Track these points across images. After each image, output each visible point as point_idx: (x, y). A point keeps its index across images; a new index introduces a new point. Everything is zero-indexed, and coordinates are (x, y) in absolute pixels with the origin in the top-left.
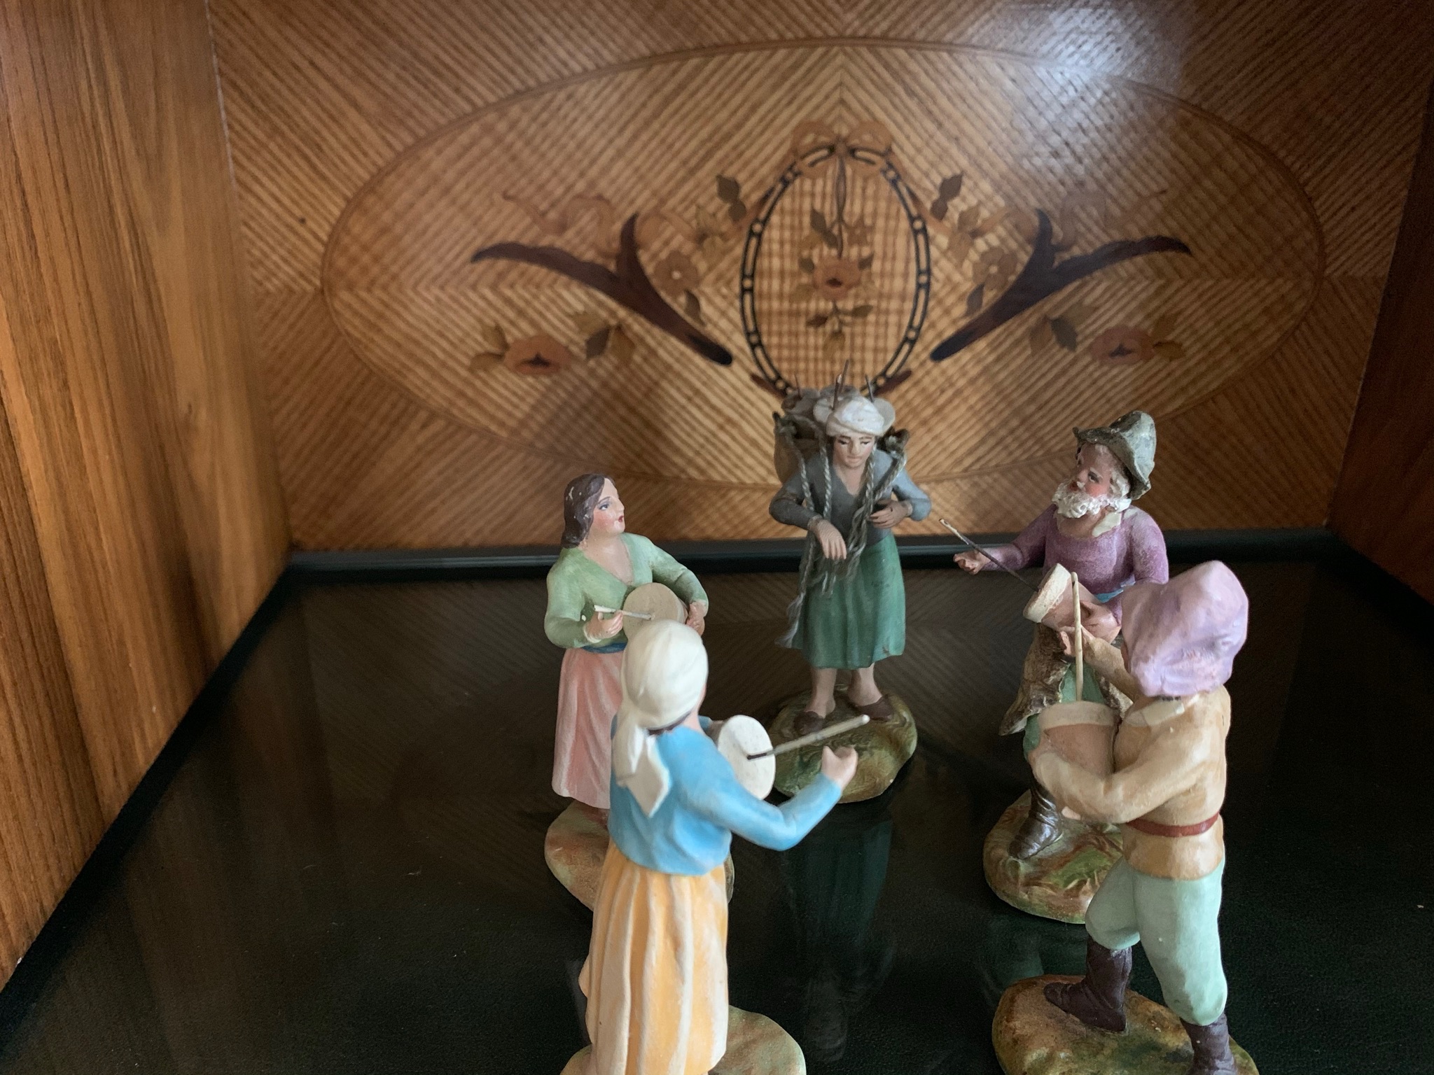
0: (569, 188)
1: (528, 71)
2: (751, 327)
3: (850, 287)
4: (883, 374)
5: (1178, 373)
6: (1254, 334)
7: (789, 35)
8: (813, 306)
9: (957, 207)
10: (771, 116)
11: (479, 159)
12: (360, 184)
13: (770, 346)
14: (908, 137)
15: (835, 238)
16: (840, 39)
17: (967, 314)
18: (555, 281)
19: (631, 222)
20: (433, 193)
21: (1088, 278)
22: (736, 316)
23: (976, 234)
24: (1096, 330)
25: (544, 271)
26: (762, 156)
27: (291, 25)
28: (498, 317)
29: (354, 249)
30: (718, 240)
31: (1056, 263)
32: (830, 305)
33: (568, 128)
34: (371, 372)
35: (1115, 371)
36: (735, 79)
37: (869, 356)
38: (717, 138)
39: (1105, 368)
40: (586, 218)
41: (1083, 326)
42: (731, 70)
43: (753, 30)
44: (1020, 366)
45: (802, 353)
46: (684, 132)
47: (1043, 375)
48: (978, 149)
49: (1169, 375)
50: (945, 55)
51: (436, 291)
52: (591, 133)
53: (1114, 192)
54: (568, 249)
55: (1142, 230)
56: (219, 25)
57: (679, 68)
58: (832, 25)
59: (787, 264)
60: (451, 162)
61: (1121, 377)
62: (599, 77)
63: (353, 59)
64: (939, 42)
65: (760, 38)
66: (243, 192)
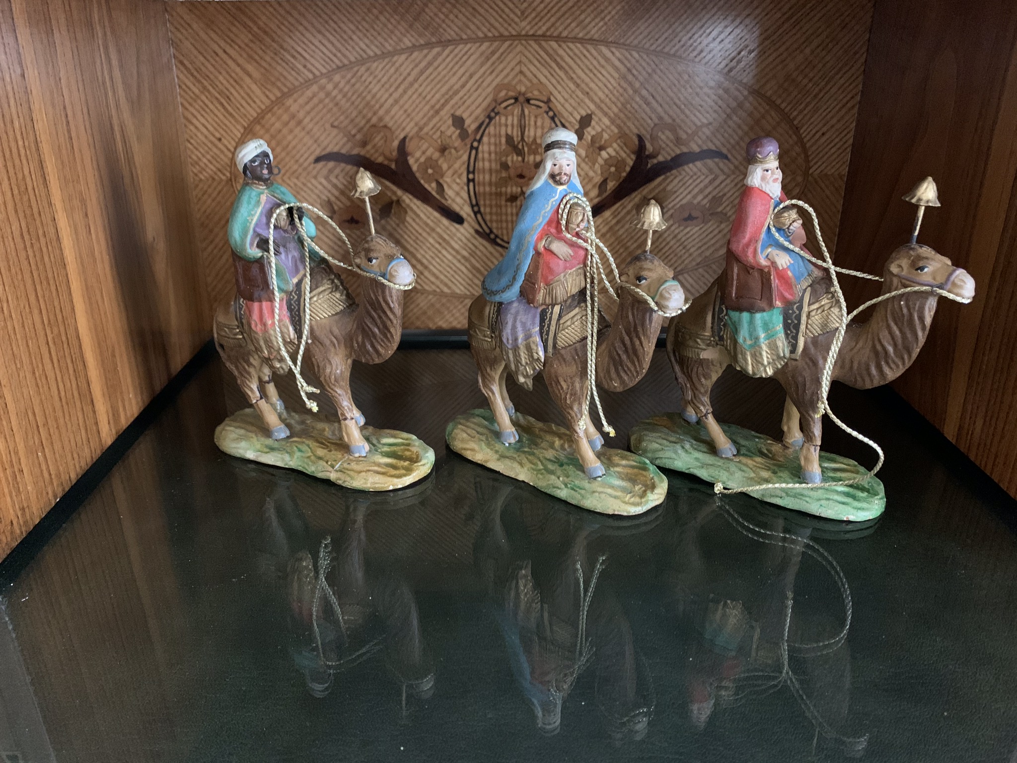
0: (369, 121)
1: (344, 56)
2: (474, 202)
7: (490, 35)
8: (509, 190)
11: (317, 105)
12: (251, 119)
13: (485, 213)
14: (559, 92)
16: (518, 37)
17: (599, 196)
19: (404, 140)
20: (292, 124)
21: (668, 174)
22: (465, 196)
23: (601, 148)
24: (675, 205)
25: (355, 168)
26: (477, 103)
27: (212, 30)
28: (329, 195)
30: (453, 151)
31: (649, 166)
32: (519, 189)
33: (367, 87)
35: (688, 229)
36: (461, 59)
38: (451, 93)
39: (682, 228)
41: (667, 203)
42: (456, 55)
43: (469, 32)
44: (631, 227)
46: (432, 89)
48: (600, 99)
49: (720, 232)
50: (579, 45)
51: (296, 181)
52: (380, 90)
54: (368, 156)
55: (699, 146)
56: (174, 29)
57: (428, 54)
58: (514, 29)
59: (493, 165)
60: (302, 107)
61: (691, 233)
62: (384, 58)
63: (247, 49)
64: (575, 38)
65: (474, 36)
66: (187, 124)
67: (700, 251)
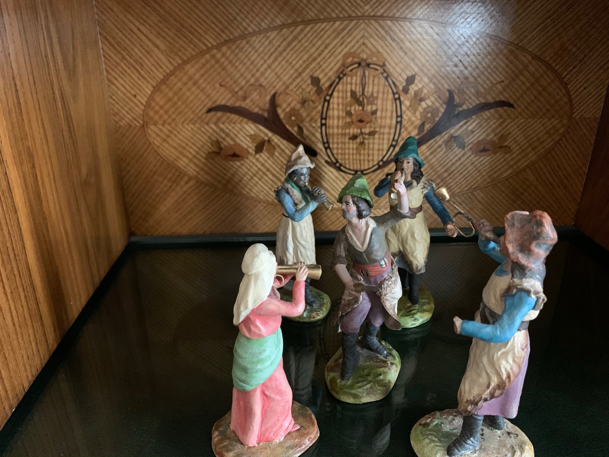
1: (230, 32)
2: (325, 140)
3: (367, 123)
4: (382, 160)
5: (510, 159)
6: (542, 143)
7: (341, 16)
8: (351, 131)
9: (413, 88)
10: (333, 50)
11: (210, 69)
12: (159, 80)
13: (333, 149)
14: (392, 59)
15: (361, 102)
17: (418, 134)
18: (242, 121)
19: (274, 95)
20: (190, 84)
21: (470, 119)
22: (319, 136)
23: (422, 100)
24: (474, 141)
25: (237, 117)
26: (329, 67)
27: (129, 13)
28: (218, 137)
29: (157, 108)
31: (456, 112)
32: (359, 131)
33: (247, 56)
34: (164, 160)
35: (482, 158)
36: (318, 34)
37: (376, 152)
38: (310, 60)
39: (478, 157)
40: (255, 94)
41: (468, 140)
42: (316, 31)
43: (325, 14)
44: (441, 156)
45: (347, 151)
46: (296, 57)
47: (451, 161)
48: (422, 63)
49: (505, 160)
50: (408, 24)
52: (257, 58)
53: (481, 82)
54: (247, 107)
55: (493, 98)
56: (100, 13)
57: (294, 30)
58: (359, 11)
59: (341, 113)
60: (197, 71)
61: (484, 161)
62: (260, 34)
63: (156, 27)
64: (405, 18)
65: (329, 17)
66: (110, 84)
67: (490, 174)
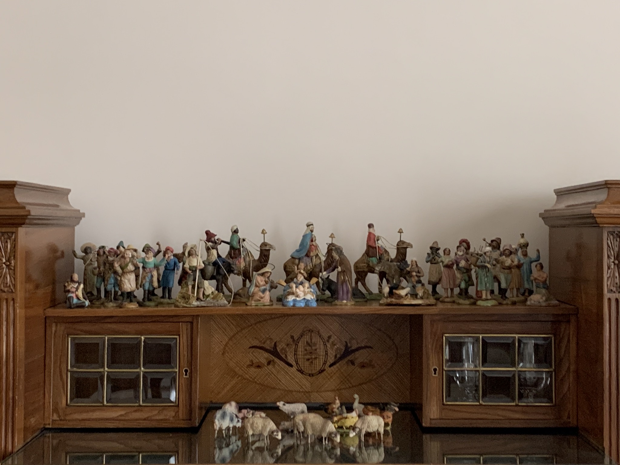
0: (266, 337)
2: (296, 361)
3: (313, 354)
4: (321, 370)
6: (388, 363)
8: (307, 357)
9: (331, 340)
10: (299, 326)
11: (251, 332)
12: (232, 336)
13: (300, 364)
14: (322, 329)
15: (310, 345)
17: (334, 359)
18: (262, 352)
19: (276, 342)
20: (243, 337)
21: (355, 353)
22: (294, 359)
25: (260, 350)
26: (298, 332)
28: (252, 358)
29: (229, 346)
30: (290, 345)
31: (350, 350)
32: (310, 357)
33: (266, 327)
37: (318, 366)
38: (290, 329)
39: (361, 369)
40: (268, 342)
41: (356, 361)
42: (292, 319)
44: (345, 369)
45: (305, 366)
46: (285, 328)
47: (350, 371)
48: (334, 331)
51: (242, 354)
53: (358, 338)
54: (265, 347)
55: (364, 345)
57: (284, 318)
59: (302, 350)
60: (247, 333)
61: (364, 371)
62: (271, 319)
67: (368, 377)
